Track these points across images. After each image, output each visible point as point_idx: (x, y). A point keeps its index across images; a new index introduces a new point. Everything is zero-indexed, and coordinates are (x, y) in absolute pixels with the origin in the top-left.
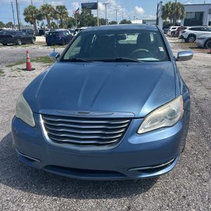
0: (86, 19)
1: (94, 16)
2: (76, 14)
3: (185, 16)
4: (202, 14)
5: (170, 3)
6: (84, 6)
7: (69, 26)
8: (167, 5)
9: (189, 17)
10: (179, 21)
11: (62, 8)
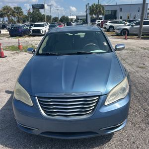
0: (37, 16)
1: (42, 14)
2: (29, 13)
3: (105, 13)
4: (115, 11)
5: (94, 4)
6: (34, 7)
7: (24, 22)
8: (92, 6)
9: (107, 14)
10: (101, 16)
11: (18, 9)
